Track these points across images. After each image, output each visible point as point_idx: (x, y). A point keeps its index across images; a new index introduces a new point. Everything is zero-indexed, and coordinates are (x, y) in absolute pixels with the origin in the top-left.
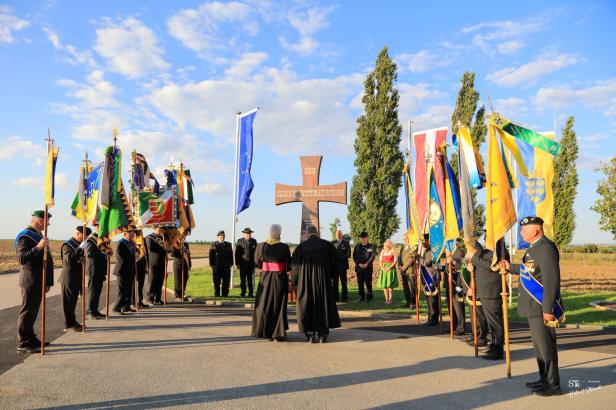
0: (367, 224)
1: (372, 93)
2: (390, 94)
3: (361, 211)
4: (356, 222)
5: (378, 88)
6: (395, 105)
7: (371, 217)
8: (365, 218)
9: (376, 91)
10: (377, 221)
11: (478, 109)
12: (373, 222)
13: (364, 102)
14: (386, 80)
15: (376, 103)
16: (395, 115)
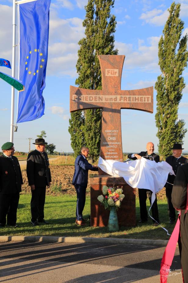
0: (86, 136)
1: (92, 18)
2: (108, 20)
3: (80, 125)
4: (76, 134)
5: (97, 14)
6: (112, 30)
7: (90, 129)
8: (84, 131)
9: (95, 16)
10: (95, 133)
11: (181, 38)
12: (92, 134)
13: (84, 25)
14: (105, 6)
15: (95, 27)
16: (112, 40)
